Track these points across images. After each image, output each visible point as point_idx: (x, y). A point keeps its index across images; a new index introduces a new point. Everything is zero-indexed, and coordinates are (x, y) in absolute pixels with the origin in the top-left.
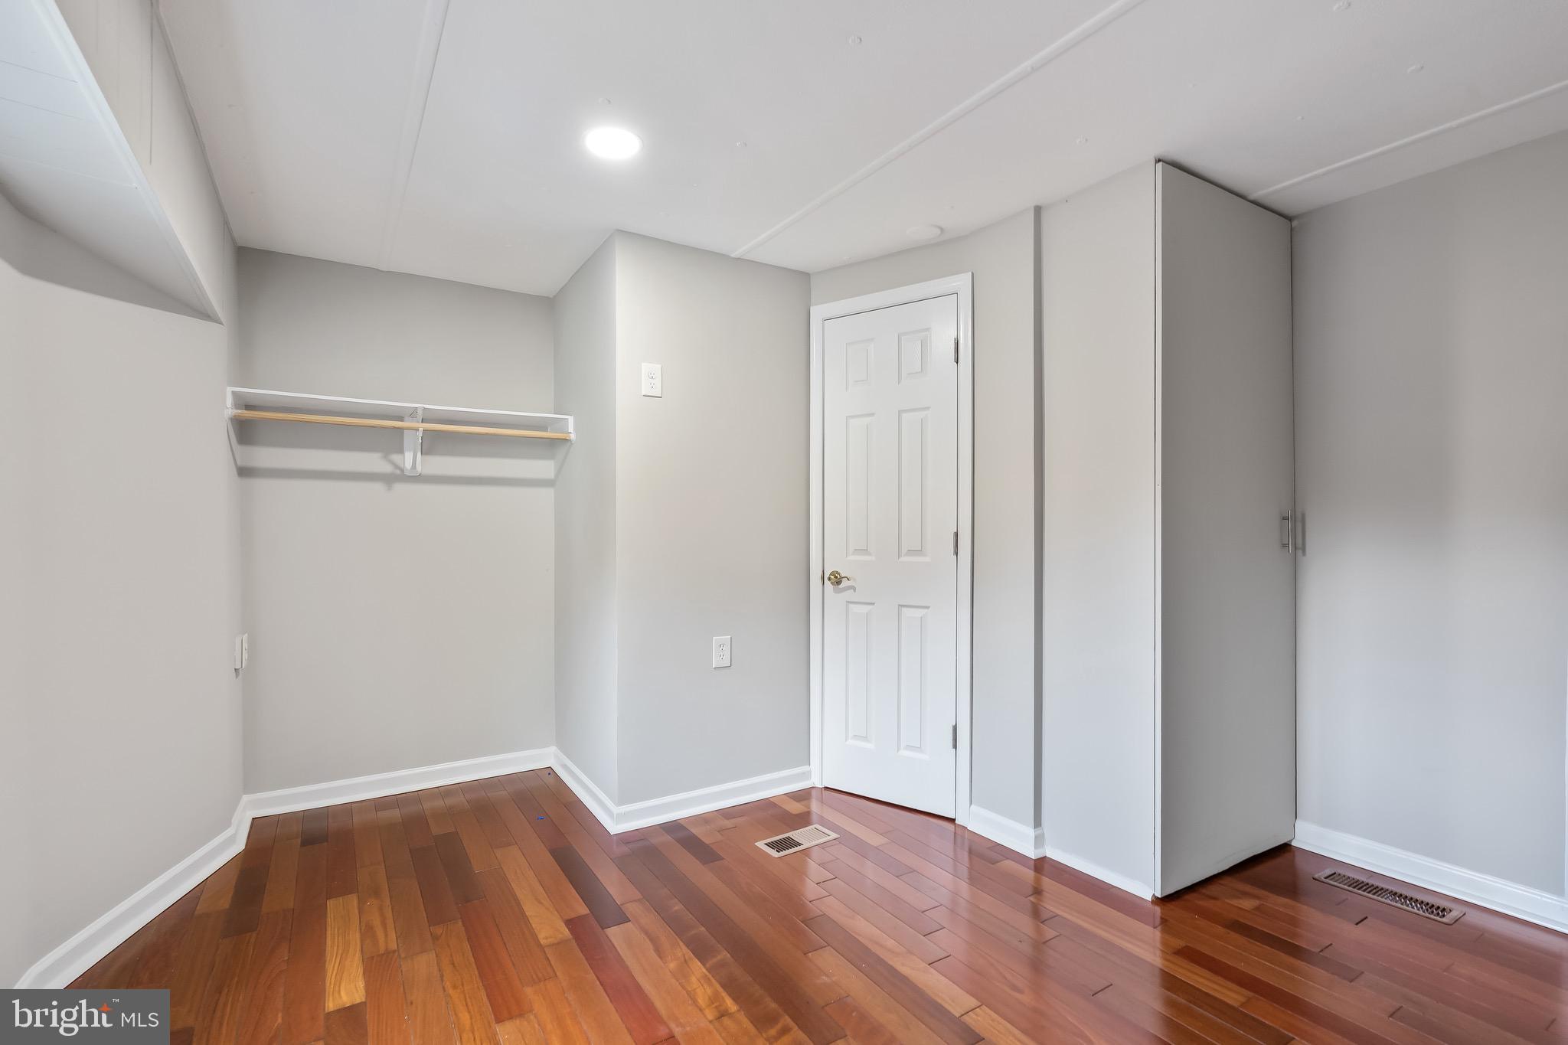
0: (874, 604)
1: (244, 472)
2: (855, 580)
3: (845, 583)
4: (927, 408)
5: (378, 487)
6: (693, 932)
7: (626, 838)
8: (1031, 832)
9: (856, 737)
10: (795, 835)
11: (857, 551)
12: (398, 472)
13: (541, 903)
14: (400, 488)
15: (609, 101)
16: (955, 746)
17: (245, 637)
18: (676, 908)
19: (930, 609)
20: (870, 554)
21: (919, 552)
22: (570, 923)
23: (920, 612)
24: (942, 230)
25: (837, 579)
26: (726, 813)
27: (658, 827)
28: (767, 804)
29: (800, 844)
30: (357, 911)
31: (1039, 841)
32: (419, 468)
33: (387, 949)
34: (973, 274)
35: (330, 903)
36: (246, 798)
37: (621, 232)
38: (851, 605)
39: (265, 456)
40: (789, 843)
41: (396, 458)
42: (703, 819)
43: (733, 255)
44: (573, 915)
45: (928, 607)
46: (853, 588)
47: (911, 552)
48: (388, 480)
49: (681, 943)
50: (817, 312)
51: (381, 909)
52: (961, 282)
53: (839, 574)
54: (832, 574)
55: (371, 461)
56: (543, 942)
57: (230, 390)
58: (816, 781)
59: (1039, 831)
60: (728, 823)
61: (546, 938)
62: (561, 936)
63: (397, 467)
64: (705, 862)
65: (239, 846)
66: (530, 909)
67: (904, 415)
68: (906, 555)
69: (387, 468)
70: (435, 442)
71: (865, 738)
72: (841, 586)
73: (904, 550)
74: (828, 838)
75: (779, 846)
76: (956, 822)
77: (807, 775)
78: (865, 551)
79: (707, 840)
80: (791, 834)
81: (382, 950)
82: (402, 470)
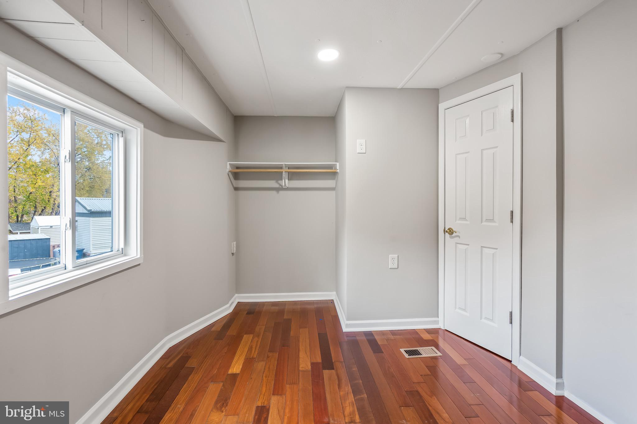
0: (469, 245)
1: (236, 189)
2: (459, 233)
3: (454, 234)
4: (497, 147)
5: (274, 193)
6: (356, 382)
7: (349, 334)
8: (554, 380)
9: (460, 308)
10: (420, 349)
11: (461, 219)
12: (281, 187)
13: (306, 353)
14: (281, 192)
15: (319, 40)
16: (511, 323)
17: (235, 243)
18: (354, 369)
19: (498, 250)
20: (467, 220)
21: (492, 220)
22: (313, 364)
23: (493, 251)
24: (502, 54)
25: (451, 232)
26: (393, 332)
27: (362, 332)
28: (414, 332)
29: (421, 354)
30: (251, 341)
31: (559, 386)
32: (287, 185)
33: (253, 357)
34: (522, 74)
35: (245, 336)
36: (236, 295)
37: (348, 88)
38: (458, 245)
39: (243, 183)
40: (416, 353)
41: (280, 182)
42: (382, 333)
43: (398, 88)
44: (315, 361)
45: (497, 249)
46: (459, 237)
47: (487, 220)
48: (278, 190)
49: (349, 385)
50: (442, 106)
51: (257, 342)
52: (516, 79)
53: (452, 230)
54: (449, 229)
55: (272, 184)
56: (300, 369)
57: (228, 163)
58: (441, 326)
59: (560, 381)
60: (392, 337)
61: (302, 368)
62: (307, 368)
63: (280, 185)
64: (375, 352)
65: (230, 311)
66: (302, 355)
67: (484, 152)
68: (485, 221)
69: (277, 186)
70: (292, 176)
71: (464, 310)
72: (453, 235)
73: (484, 219)
74: (436, 355)
75: (410, 353)
76: (512, 363)
77: (437, 322)
78: (464, 219)
79: (380, 343)
80: (418, 349)
81: (251, 357)
82: (282, 186)
